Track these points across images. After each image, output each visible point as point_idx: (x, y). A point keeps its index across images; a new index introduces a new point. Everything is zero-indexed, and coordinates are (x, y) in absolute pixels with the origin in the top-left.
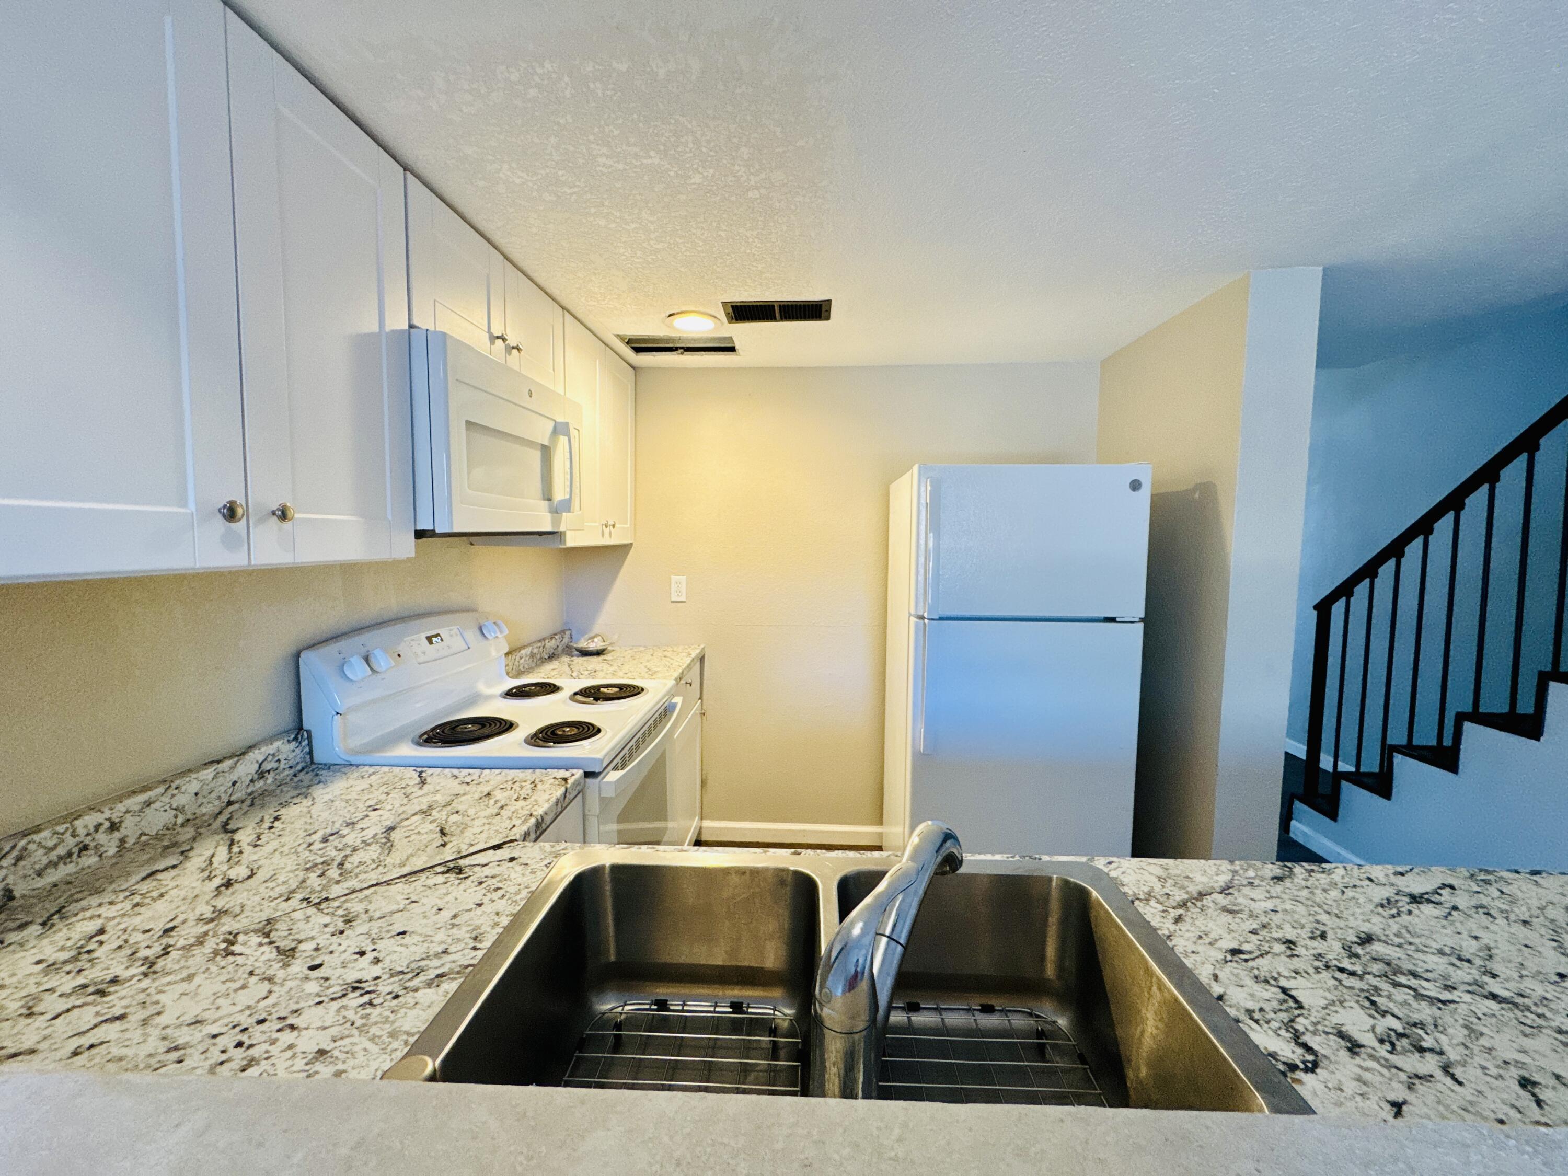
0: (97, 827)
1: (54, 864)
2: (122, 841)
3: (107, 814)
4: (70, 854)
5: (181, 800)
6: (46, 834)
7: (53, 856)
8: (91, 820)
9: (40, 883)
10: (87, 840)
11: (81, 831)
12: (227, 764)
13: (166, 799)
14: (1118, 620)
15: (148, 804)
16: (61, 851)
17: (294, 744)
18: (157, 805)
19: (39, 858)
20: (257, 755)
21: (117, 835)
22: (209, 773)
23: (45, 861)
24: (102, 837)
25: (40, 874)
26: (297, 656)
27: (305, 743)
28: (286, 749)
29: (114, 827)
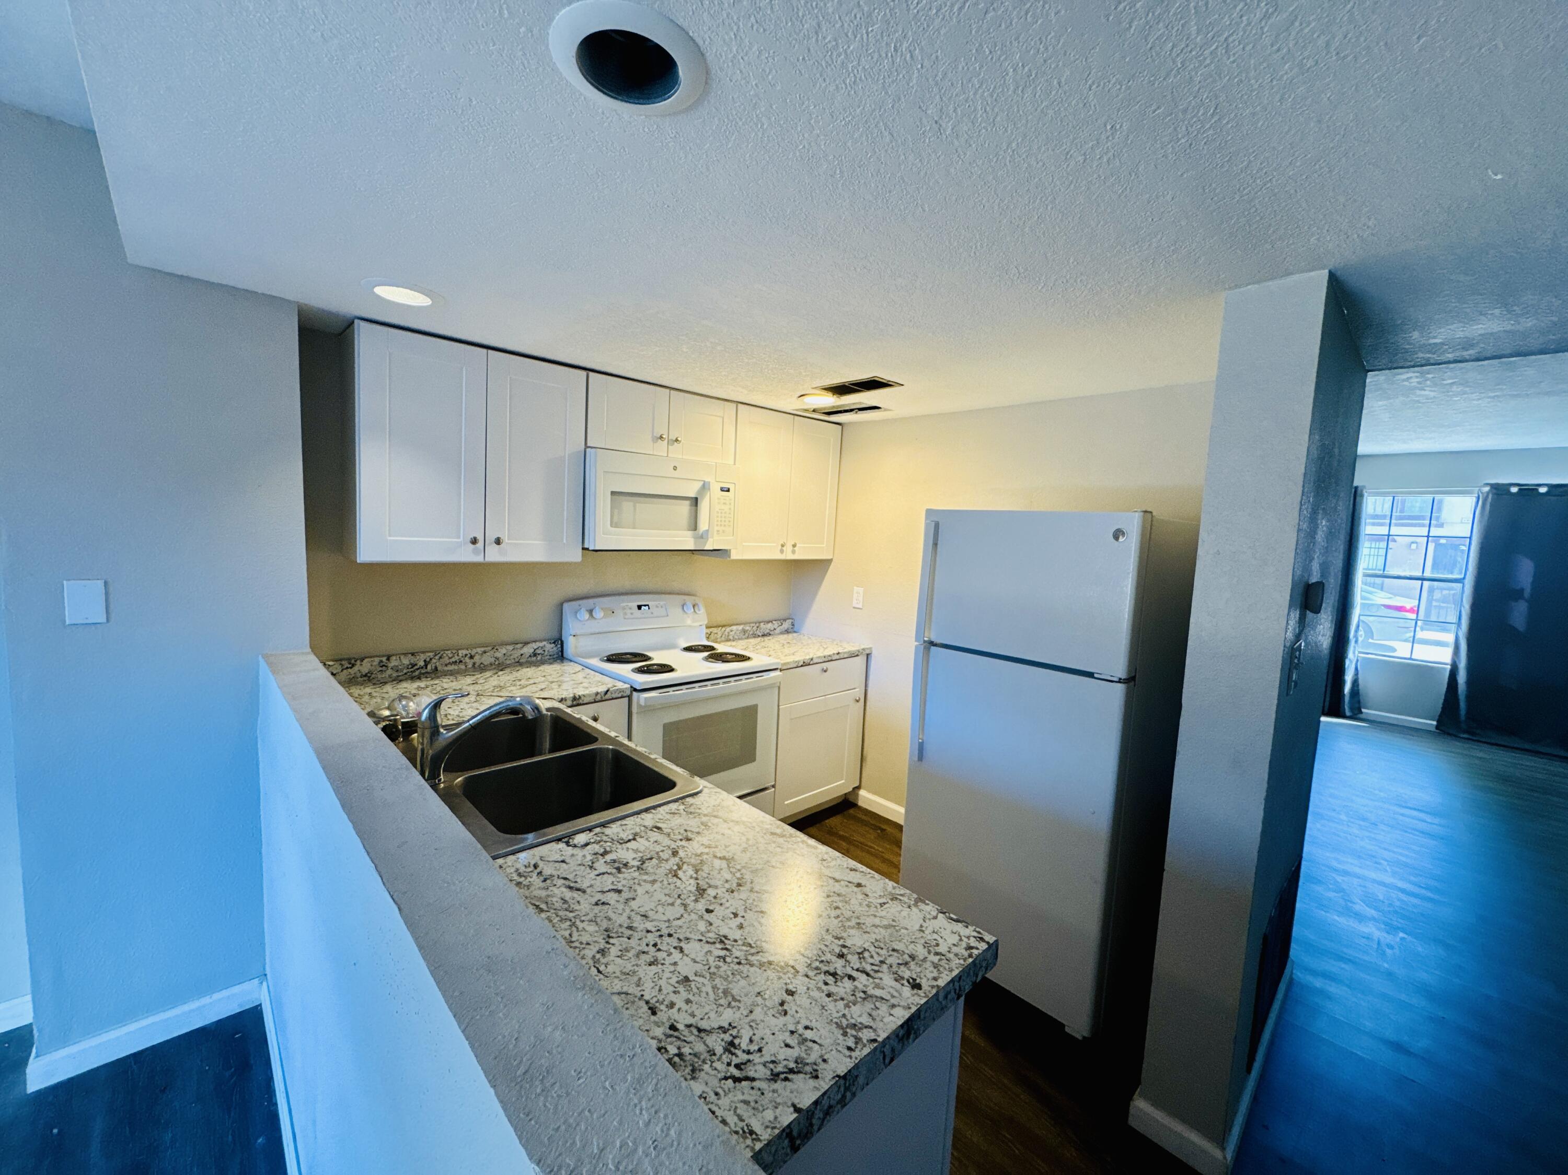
0: (466, 655)
1: (450, 664)
2: (474, 664)
3: (470, 651)
4: (456, 662)
5: (498, 655)
6: (449, 652)
7: (451, 660)
8: (465, 652)
9: (446, 668)
10: (462, 659)
11: (460, 655)
12: (519, 646)
13: (492, 652)
14: (1096, 675)
15: (485, 652)
16: (453, 660)
17: (553, 645)
18: (488, 654)
19: (446, 660)
20: (535, 645)
21: (472, 661)
22: (510, 648)
23: (448, 661)
24: (467, 659)
25: (446, 665)
26: (562, 604)
27: (559, 646)
28: (550, 648)
29: (472, 657)
